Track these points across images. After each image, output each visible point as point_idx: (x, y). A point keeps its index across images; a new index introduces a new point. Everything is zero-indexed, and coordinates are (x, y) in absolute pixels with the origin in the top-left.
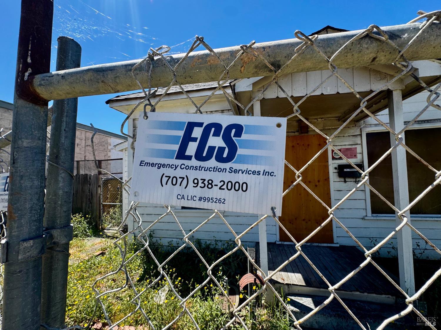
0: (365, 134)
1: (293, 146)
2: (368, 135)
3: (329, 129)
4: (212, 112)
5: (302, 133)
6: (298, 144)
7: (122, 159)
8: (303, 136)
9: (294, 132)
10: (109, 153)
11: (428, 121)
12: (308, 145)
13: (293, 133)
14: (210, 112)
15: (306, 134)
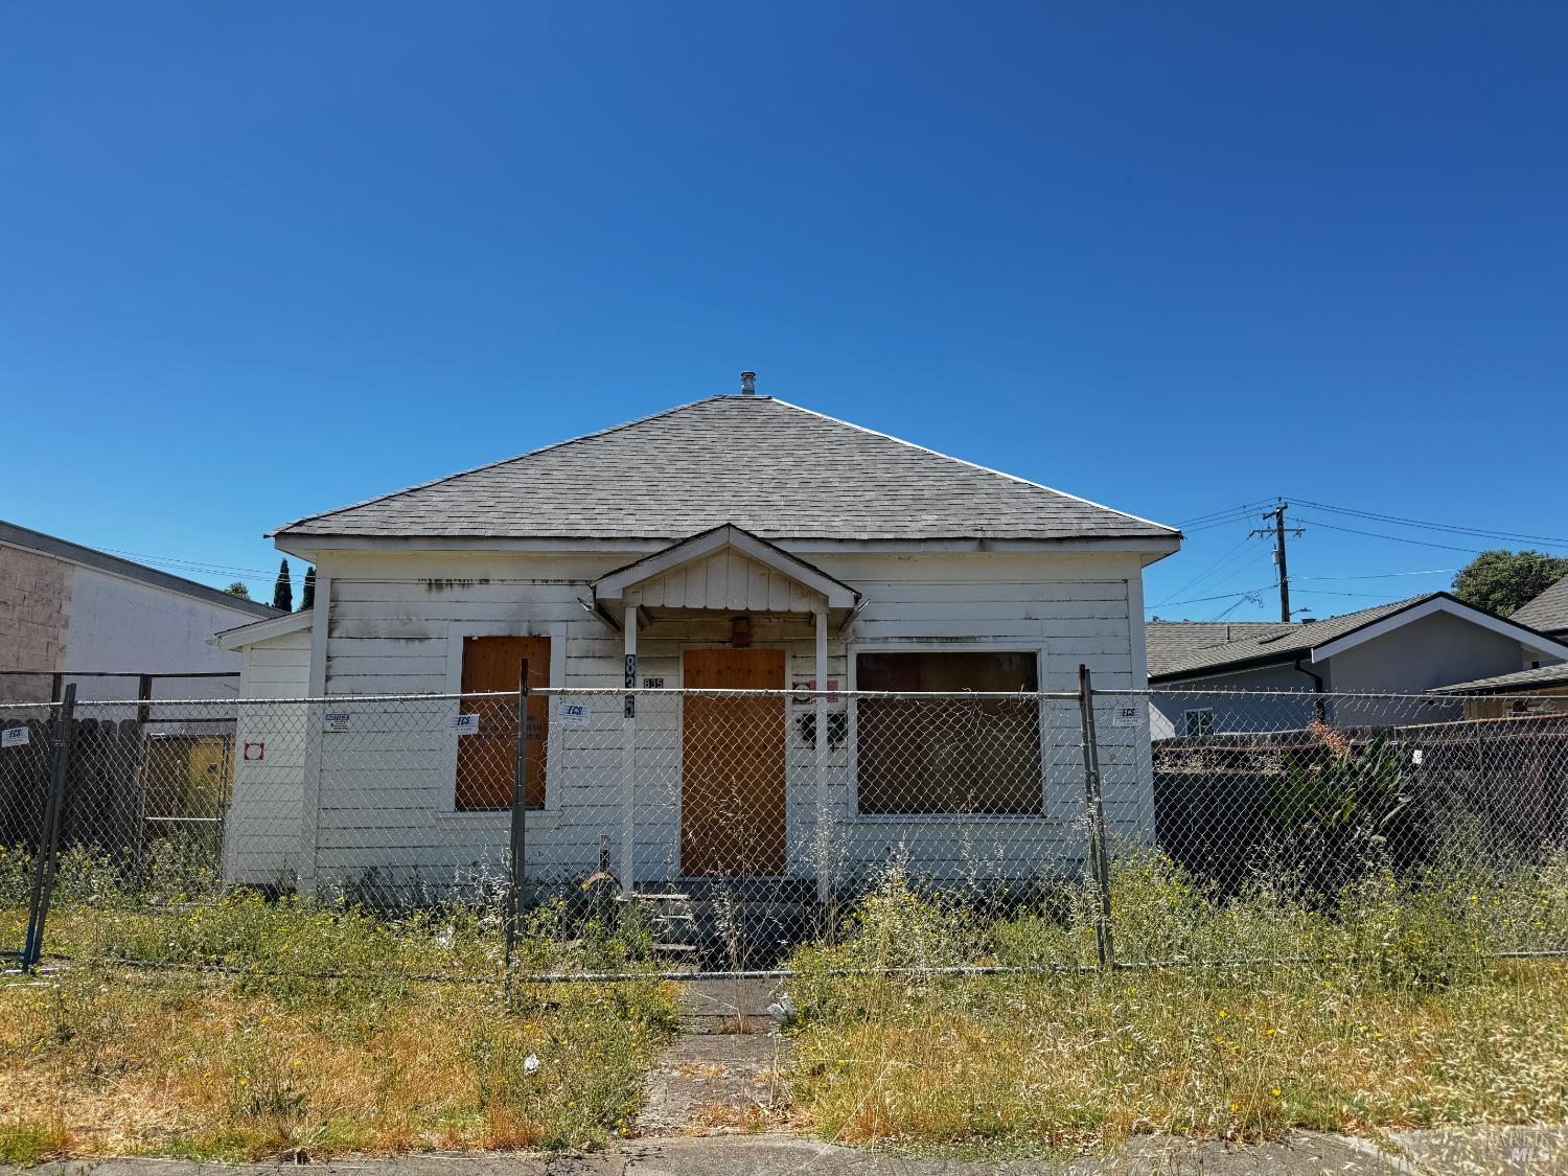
0: (855, 656)
1: (719, 672)
2: (860, 657)
3: (791, 641)
4: (547, 581)
5: (737, 646)
6: (729, 668)
7: (238, 674)
8: (740, 651)
9: (724, 643)
10: (62, 630)
11: (957, 639)
12: (749, 671)
13: (721, 645)
14: (543, 581)
15: (746, 648)
